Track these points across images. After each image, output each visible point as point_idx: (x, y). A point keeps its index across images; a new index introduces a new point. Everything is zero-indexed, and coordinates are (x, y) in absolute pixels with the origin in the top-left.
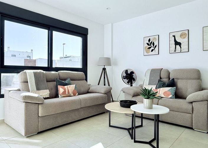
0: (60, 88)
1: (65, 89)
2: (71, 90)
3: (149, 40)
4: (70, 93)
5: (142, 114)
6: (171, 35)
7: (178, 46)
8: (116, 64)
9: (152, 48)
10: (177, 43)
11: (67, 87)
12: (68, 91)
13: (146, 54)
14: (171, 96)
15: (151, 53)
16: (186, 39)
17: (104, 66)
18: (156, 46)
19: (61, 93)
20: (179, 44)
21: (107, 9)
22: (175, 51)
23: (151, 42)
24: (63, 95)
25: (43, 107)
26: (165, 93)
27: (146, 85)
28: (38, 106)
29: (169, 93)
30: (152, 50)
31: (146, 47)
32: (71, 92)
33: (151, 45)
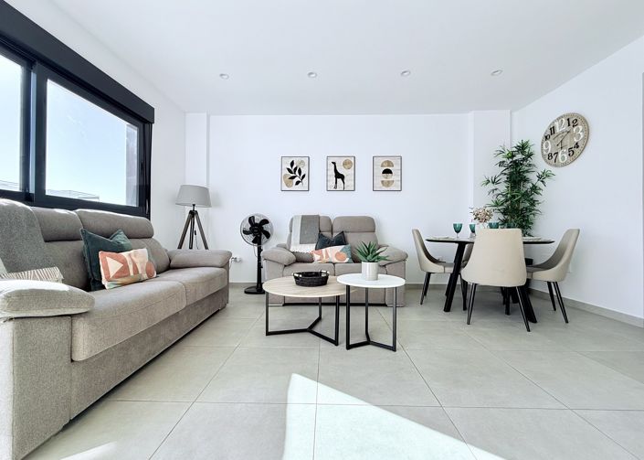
0: (109, 259)
1: (124, 262)
2: (141, 263)
3: (292, 164)
4: (140, 272)
5: (320, 298)
6: (330, 162)
7: (339, 180)
8: (218, 205)
9: (297, 179)
10: (339, 176)
11: (130, 255)
12: (135, 266)
13: (285, 188)
14: (347, 260)
15: (295, 187)
16: (351, 171)
17: (194, 205)
18: (304, 176)
19: (112, 274)
20: (342, 177)
21: (222, 75)
22: (336, 187)
23: (296, 169)
24: (120, 281)
25: (95, 324)
26: (337, 255)
27: (296, 245)
28: (69, 325)
29: (344, 254)
30: (298, 183)
31: (286, 175)
32: (142, 268)
33: (295, 173)
